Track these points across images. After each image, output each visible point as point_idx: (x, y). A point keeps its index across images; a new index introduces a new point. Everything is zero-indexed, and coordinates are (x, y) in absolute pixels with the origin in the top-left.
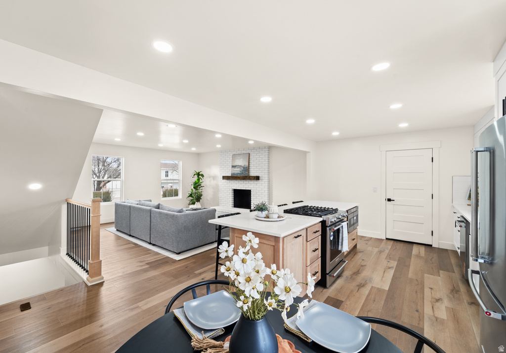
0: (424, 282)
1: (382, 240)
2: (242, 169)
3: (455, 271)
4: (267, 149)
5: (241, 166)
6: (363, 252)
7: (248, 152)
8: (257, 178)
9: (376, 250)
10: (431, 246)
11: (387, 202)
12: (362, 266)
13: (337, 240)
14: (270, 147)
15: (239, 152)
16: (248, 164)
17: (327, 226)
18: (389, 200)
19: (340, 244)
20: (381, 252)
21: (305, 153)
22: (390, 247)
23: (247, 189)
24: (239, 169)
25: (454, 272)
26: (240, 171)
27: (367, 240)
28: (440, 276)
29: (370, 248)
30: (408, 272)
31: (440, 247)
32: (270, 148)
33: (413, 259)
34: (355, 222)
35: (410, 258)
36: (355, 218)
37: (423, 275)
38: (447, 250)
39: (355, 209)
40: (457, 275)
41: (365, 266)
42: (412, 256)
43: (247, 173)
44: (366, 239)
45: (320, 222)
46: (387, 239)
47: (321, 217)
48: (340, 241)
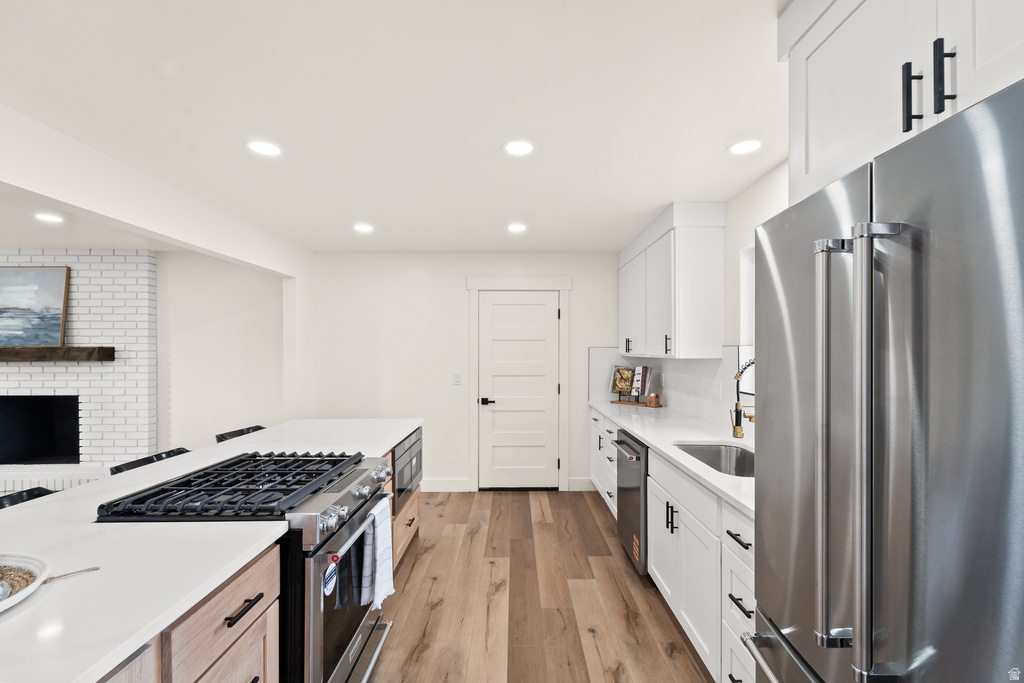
0: (573, 610)
1: (470, 495)
2: (36, 321)
3: (612, 549)
4: (146, 259)
5: (28, 311)
6: (433, 546)
7: (63, 261)
8: (107, 354)
9: (463, 529)
10: (556, 489)
11: (482, 406)
12: (434, 606)
13: (354, 573)
14: (157, 252)
15: (23, 261)
16: (60, 305)
17: (306, 554)
18: (485, 401)
19: (366, 582)
20: (472, 534)
21: (278, 279)
22: (489, 512)
23: (60, 393)
24: (18, 323)
25: (610, 554)
26: (25, 330)
27: (441, 504)
28: (594, 578)
29: (448, 530)
30: (537, 585)
31: (571, 490)
32: (158, 256)
33: (536, 538)
34: (414, 471)
35: (532, 537)
36: (414, 461)
37: (566, 586)
38: (580, 494)
39: (413, 439)
40: (617, 560)
41: (441, 601)
42: (534, 526)
43: (59, 335)
44: (439, 499)
45: (277, 542)
46: (481, 490)
47: (281, 517)
48: (367, 571)
